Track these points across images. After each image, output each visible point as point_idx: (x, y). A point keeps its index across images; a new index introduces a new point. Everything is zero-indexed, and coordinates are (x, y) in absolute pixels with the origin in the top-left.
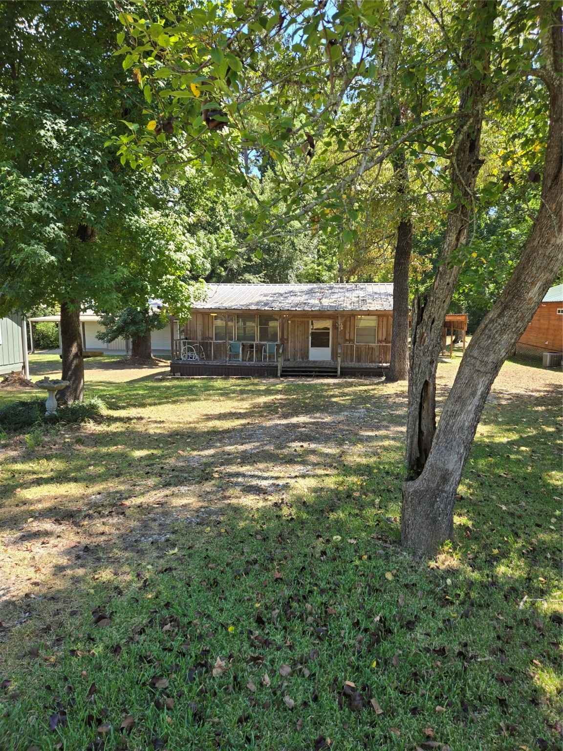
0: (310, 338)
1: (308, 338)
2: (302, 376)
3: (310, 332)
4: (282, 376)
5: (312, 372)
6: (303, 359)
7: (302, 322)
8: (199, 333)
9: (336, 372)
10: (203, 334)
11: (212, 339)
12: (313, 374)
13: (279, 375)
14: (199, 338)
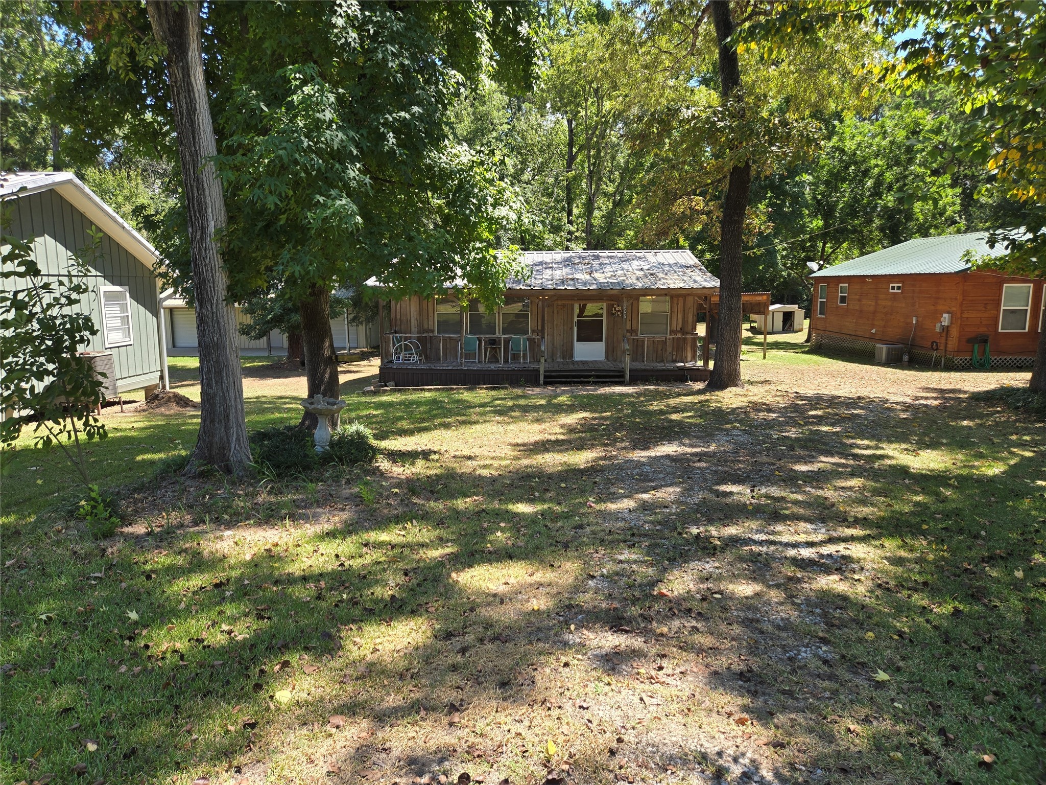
0: (575, 329)
1: (572, 328)
2: (575, 383)
3: (576, 319)
4: (546, 384)
5: (589, 377)
6: (564, 358)
7: (564, 306)
8: (414, 323)
9: (623, 376)
10: (420, 324)
11: (433, 331)
12: (592, 379)
13: (541, 382)
14: (414, 329)
